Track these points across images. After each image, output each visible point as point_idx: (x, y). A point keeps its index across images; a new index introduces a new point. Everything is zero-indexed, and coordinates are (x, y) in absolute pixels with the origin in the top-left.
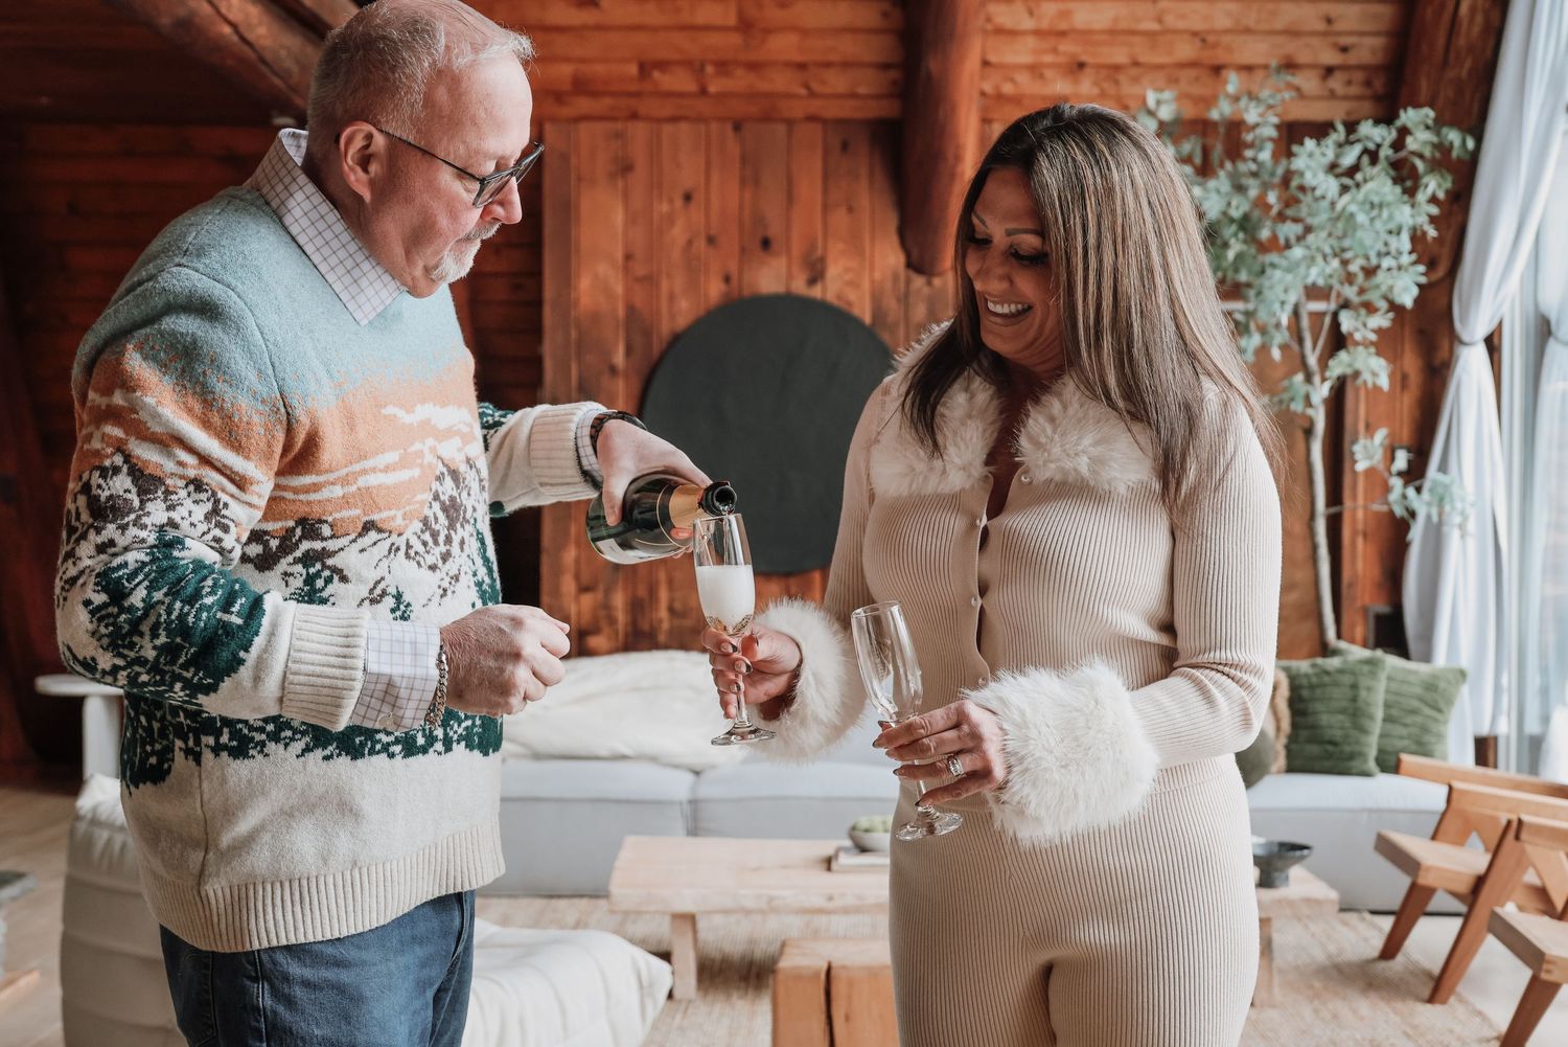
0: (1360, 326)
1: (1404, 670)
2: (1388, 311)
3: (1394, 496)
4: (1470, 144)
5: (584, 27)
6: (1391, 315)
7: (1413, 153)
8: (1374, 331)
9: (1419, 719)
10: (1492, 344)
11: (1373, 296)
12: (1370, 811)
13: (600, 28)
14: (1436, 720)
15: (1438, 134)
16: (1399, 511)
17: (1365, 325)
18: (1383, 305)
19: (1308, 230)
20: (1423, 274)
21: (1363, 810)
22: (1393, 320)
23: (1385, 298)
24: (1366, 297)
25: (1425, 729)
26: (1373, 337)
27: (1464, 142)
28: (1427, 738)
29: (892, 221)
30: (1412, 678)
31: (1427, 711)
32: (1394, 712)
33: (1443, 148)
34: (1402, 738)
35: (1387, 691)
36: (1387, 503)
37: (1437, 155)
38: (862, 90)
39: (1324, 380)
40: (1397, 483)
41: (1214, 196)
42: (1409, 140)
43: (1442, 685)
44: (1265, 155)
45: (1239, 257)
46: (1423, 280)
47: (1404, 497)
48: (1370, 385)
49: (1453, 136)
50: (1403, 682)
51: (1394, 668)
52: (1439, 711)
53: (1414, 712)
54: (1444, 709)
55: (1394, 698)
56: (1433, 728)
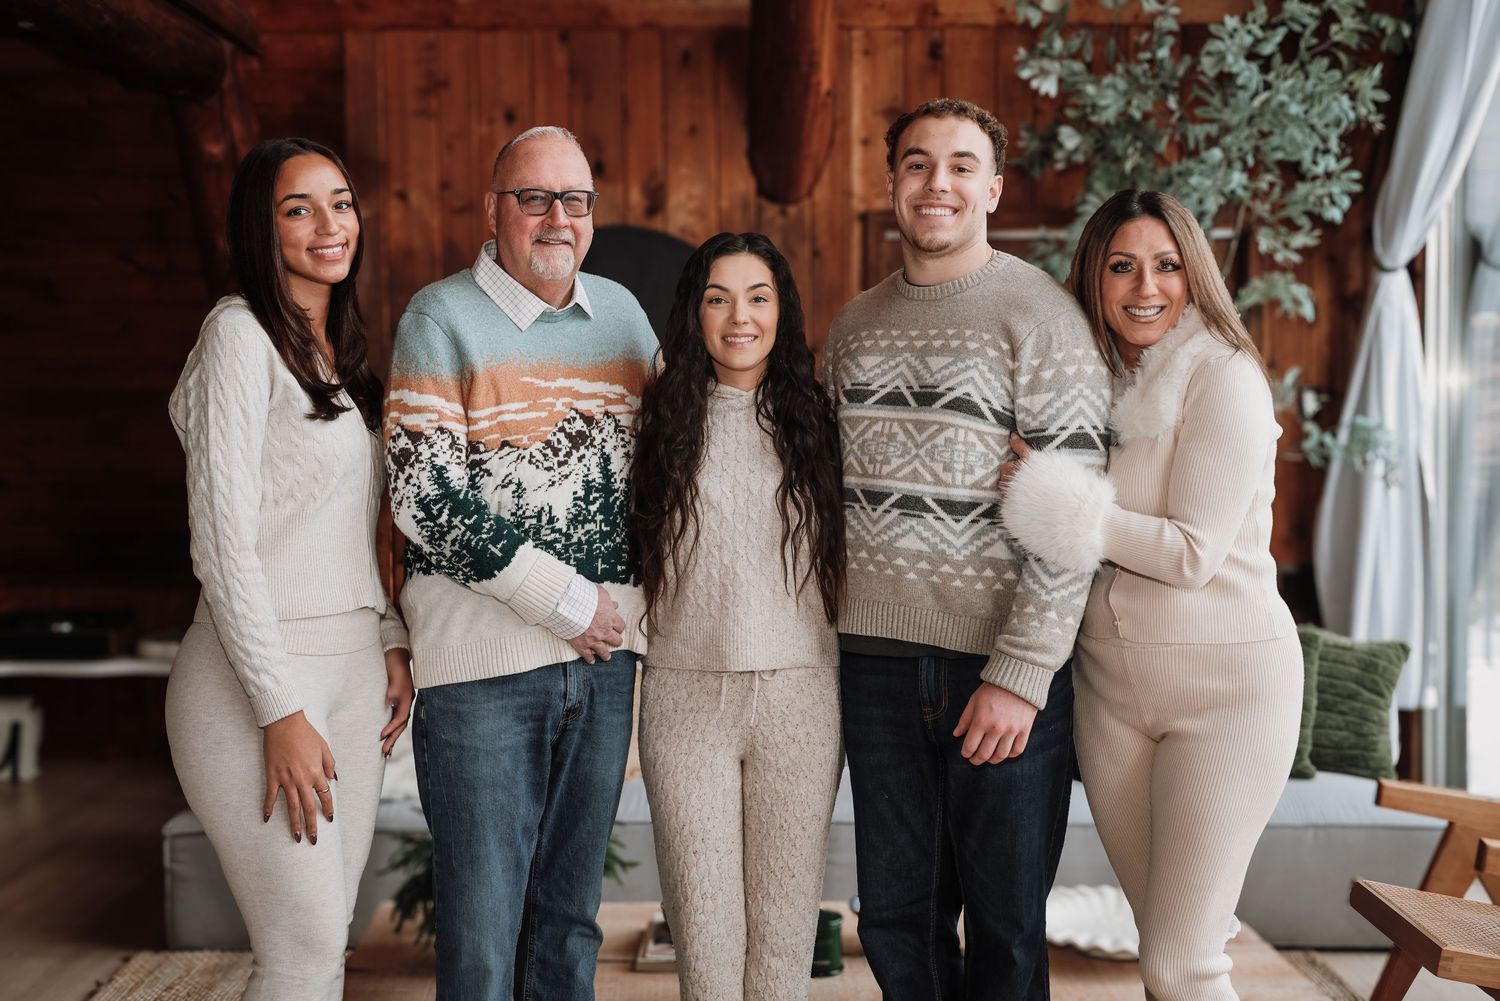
0: (1278, 245)
1: (1336, 646)
2: (1313, 228)
3: (1309, 445)
4: (1406, 31)
6: (1317, 232)
7: (1338, 45)
8: (1298, 251)
9: (1358, 705)
10: (1416, 270)
11: (1294, 212)
12: (1316, 827)
14: (1378, 706)
15: (1366, 21)
16: (1315, 460)
17: (1286, 246)
18: (1304, 222)
19: (1226, 130)
20: (1357, 181)
21: (1307, 827)
22: (1320, 237)
23: (1310, 215)
24: (1284, 214)
25: (1365, 718)
26: (1296, 258)
27: (1398, 31)
28: (1367, 728)
29: (741, 140)
30: (1348, 657)
31: (1367, 695)
32: (1328, 697)
33: (1372, 37)
34: (1339, 729)
35: (1320, 674)
36: (1300, 450)
37: (1365, 47)
40: (1310, 427)
41: (1110, 93)
42: (1334, 28)
43: (1382, 663)
44: (1163, 53)
45: (1136, 169)
46: (1357, 188)
47: (1322, 444)
48: (1292, 315)
49: (1387, 23)
50: (1335, 661)
51: (1326, 645)
52: (1381, 695)
53: (1353, 696)
54: (1385, 691)
55: (1327, 680)
56: (1373, 713)
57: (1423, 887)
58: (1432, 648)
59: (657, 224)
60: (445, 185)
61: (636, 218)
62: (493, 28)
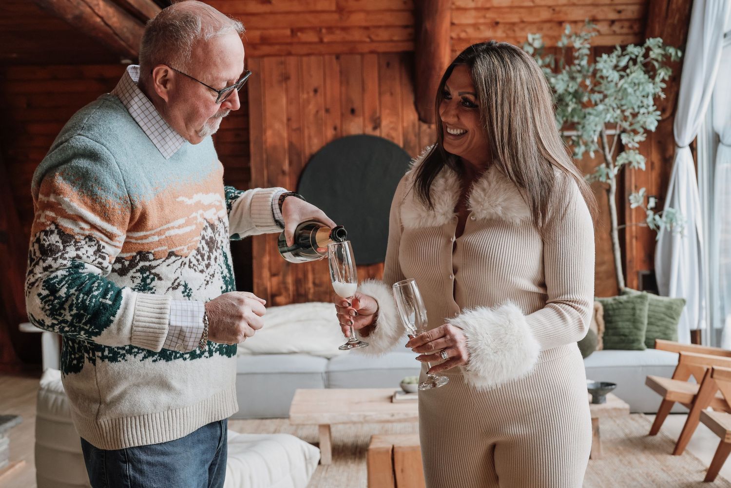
0: (631, 140)
1: (657, 300)
2: (644, 133)
3: (649, 219)
4: (680, 54)
5: (265, 13)
6: (645, 135)
7: (653, 59)
8: (637, 143)
9: (664, 323)
10: (693, 147)
11: (637, 127)
12: (643, 366)
13: (272, 13)
14: (672, 323)
15: (664, 50)
16: (652, 226)
17: (633, 140)
18: (641, 130)
19: (605, 96)
20: (659, 115)
21: (639, 366)
22: (646, 137)
23: (642, 127)
24: (633, 127)
25: (667, 328)
26: (637, 145)
27: (676, 53)
28: (668, 332)
29: (411, 99)
30: (661, 304)
31: (668, 319)
32: (652, 320)
33: (667, 56)
34: (656, 332)
35: (649, 310)
36: (646, 223)
37: (664, 60)
38: (396, 38)
39: (615, 166)
40: (650, 213)
41: (561, 82)
42: (651, 53)
43: (674, 306)
44: (584, 62)
45: (574, 110)
46: (660, 118)
47: (654, 219)
48: (636, 168)
49: (671, 50)
50: (656, 306)
51: (652, 300)
52: (674, 319)
53: (662, 320)
54: (676, 318)
55: (652, 313)
56: (671, 326)
57: (673, 378)
58: (704, 304)
59: (377, 133)
60: (289, 120)
61: (369, 131)
62: (308, 55)
